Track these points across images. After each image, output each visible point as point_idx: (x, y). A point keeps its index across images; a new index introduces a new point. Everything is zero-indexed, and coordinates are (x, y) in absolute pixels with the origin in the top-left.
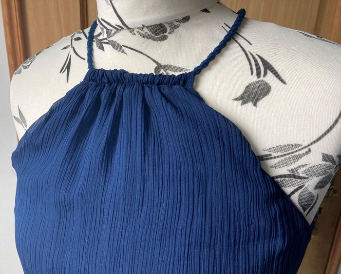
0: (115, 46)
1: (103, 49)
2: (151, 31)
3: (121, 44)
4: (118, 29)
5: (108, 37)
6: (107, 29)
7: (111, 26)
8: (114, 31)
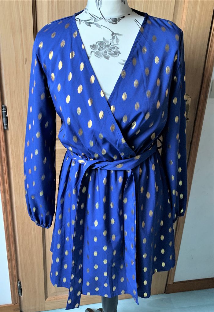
0: (97, 25)
1: (90, 26)
2: (112, 21)
3: (100, 25)
4: (100, 19)
5: (95, 21)
6: (95, 18)
7: (98, 17)
8: (99, 19)
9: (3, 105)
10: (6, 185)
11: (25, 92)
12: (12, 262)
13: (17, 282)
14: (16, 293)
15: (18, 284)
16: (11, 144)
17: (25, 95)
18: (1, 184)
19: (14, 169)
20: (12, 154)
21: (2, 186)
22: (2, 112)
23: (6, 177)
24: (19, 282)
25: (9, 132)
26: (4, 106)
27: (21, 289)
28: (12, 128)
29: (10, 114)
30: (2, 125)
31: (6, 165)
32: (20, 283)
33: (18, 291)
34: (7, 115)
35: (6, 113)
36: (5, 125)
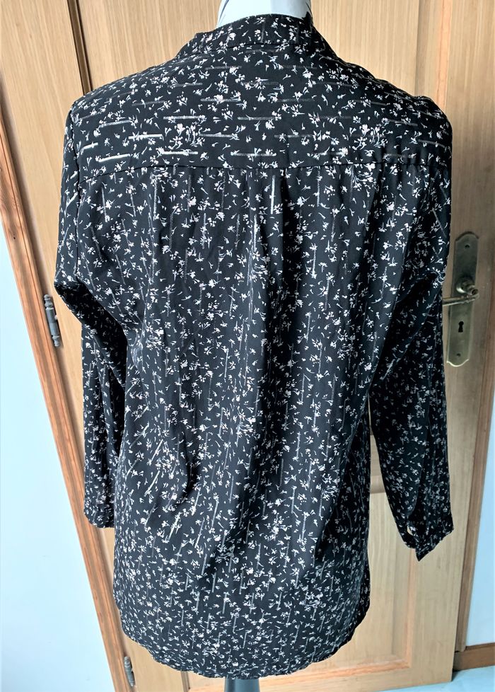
9: (45, 296)
12: (106, 619)
13: (121, 659)
14: (124, 681)
15: (125, 663)
20: (78, 399)
22: (45, 311)
24: (126, 658)
25: (65, 353)
26: (48, 298)
27: (132, 672)
28: (71, 342)
29: (62, 313)
30: (49, 337)
32: (129, 660)
33: (127, 677)
34: (56, 317)
35: (54, 313)
36: (54, 337)
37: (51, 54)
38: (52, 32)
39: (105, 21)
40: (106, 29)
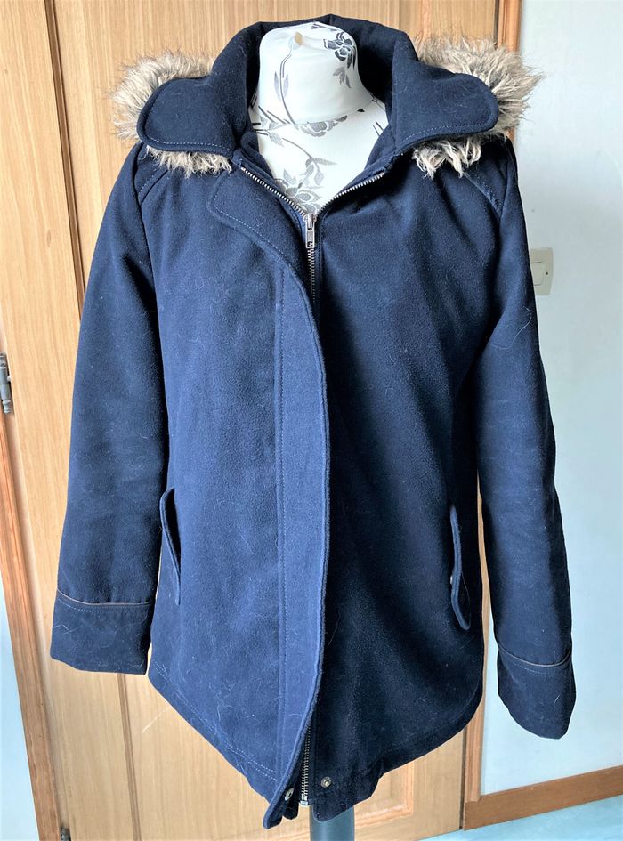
10: (15, 559)
11: (52, 317)
13: (58, 833)
16: (22, 450)
17: (53, 322)
18: (4, 557)
19: (35, 515)
20: (28, 477)
21: (5, 564)
23: (14, 538)
24: (64, 830)
25: (16, 421)
28: (24, 409)
29: (16, 373)
31: (13, 507)
34: (10, 377)
35: (6, 373)
36: (4, 402)
37: (28, 92)
38: (31, 69)
39: (86, 62)
40: (87, 71)
